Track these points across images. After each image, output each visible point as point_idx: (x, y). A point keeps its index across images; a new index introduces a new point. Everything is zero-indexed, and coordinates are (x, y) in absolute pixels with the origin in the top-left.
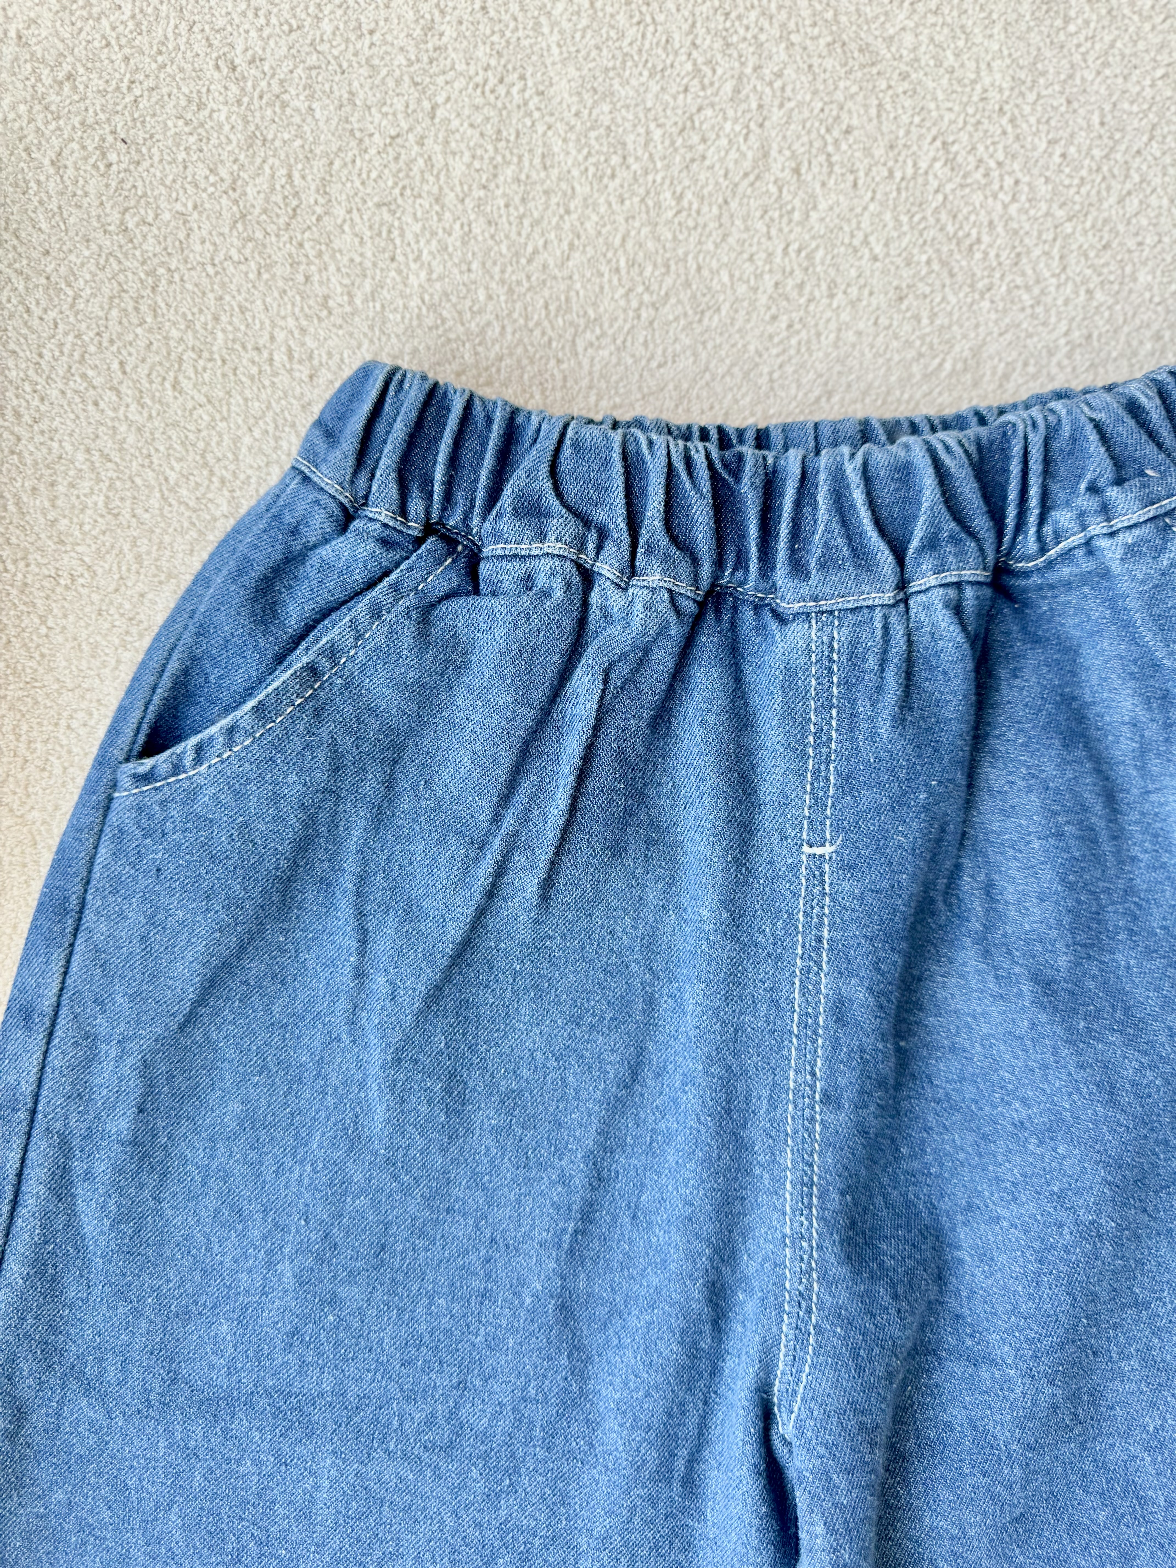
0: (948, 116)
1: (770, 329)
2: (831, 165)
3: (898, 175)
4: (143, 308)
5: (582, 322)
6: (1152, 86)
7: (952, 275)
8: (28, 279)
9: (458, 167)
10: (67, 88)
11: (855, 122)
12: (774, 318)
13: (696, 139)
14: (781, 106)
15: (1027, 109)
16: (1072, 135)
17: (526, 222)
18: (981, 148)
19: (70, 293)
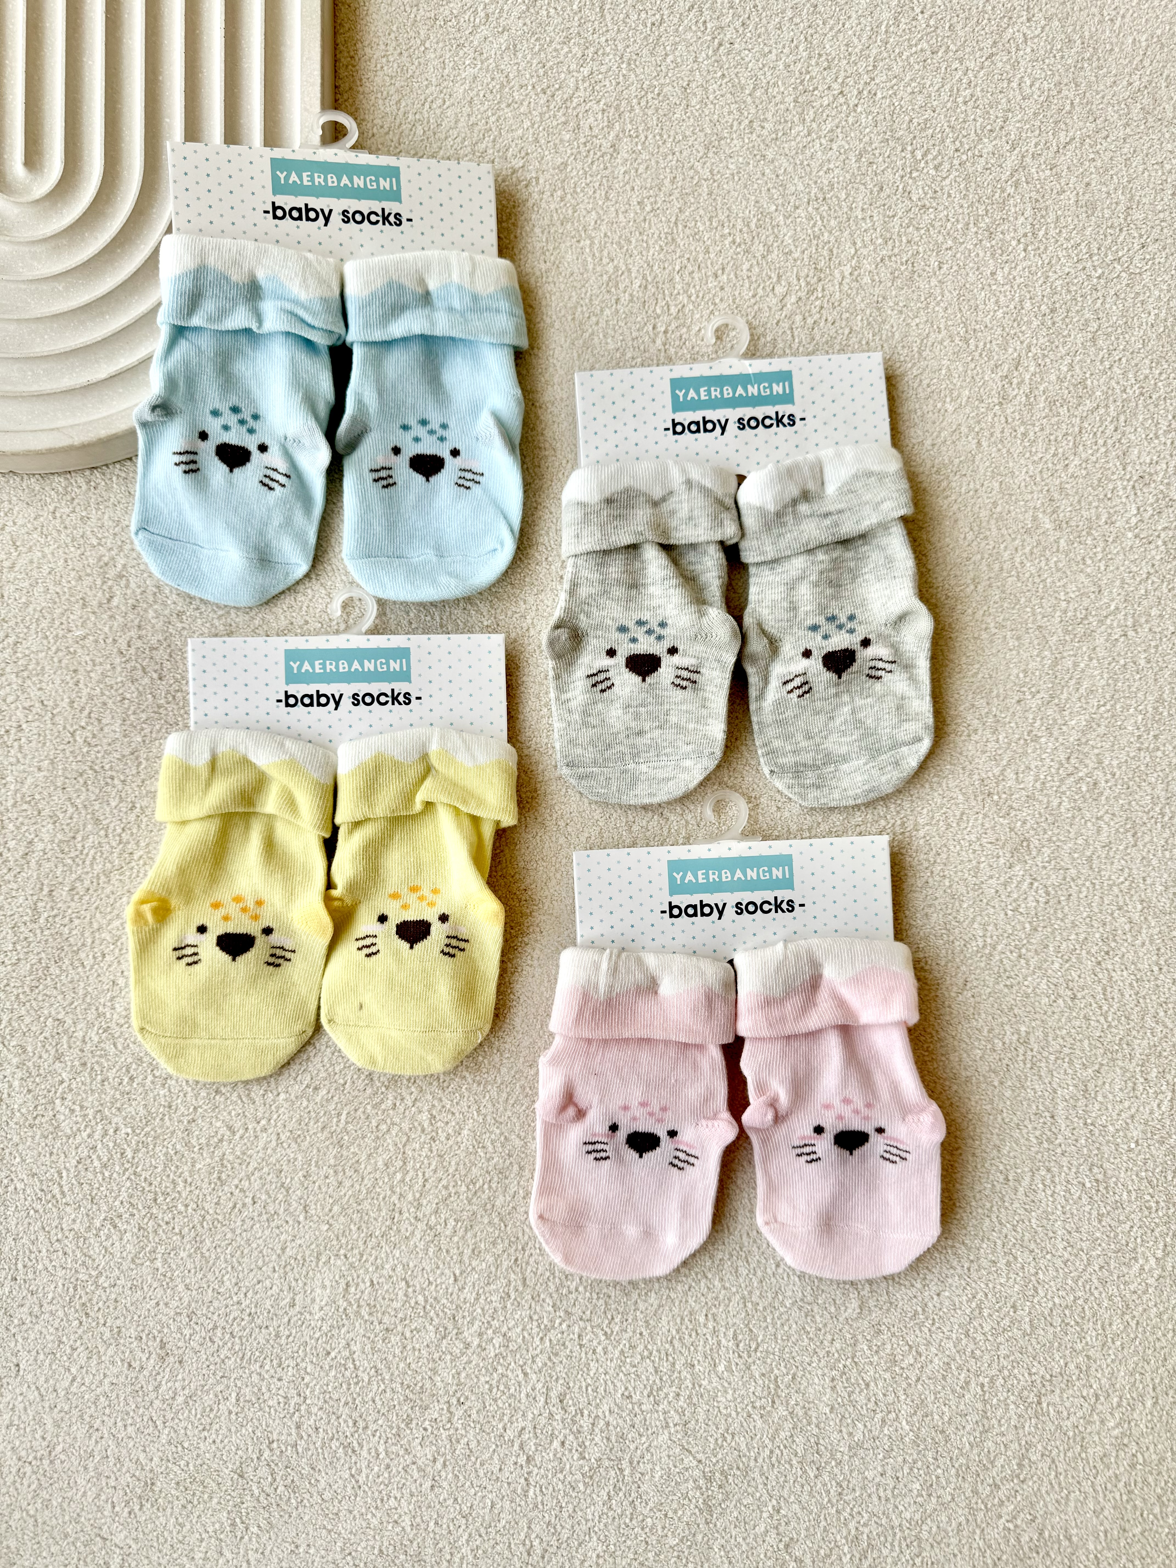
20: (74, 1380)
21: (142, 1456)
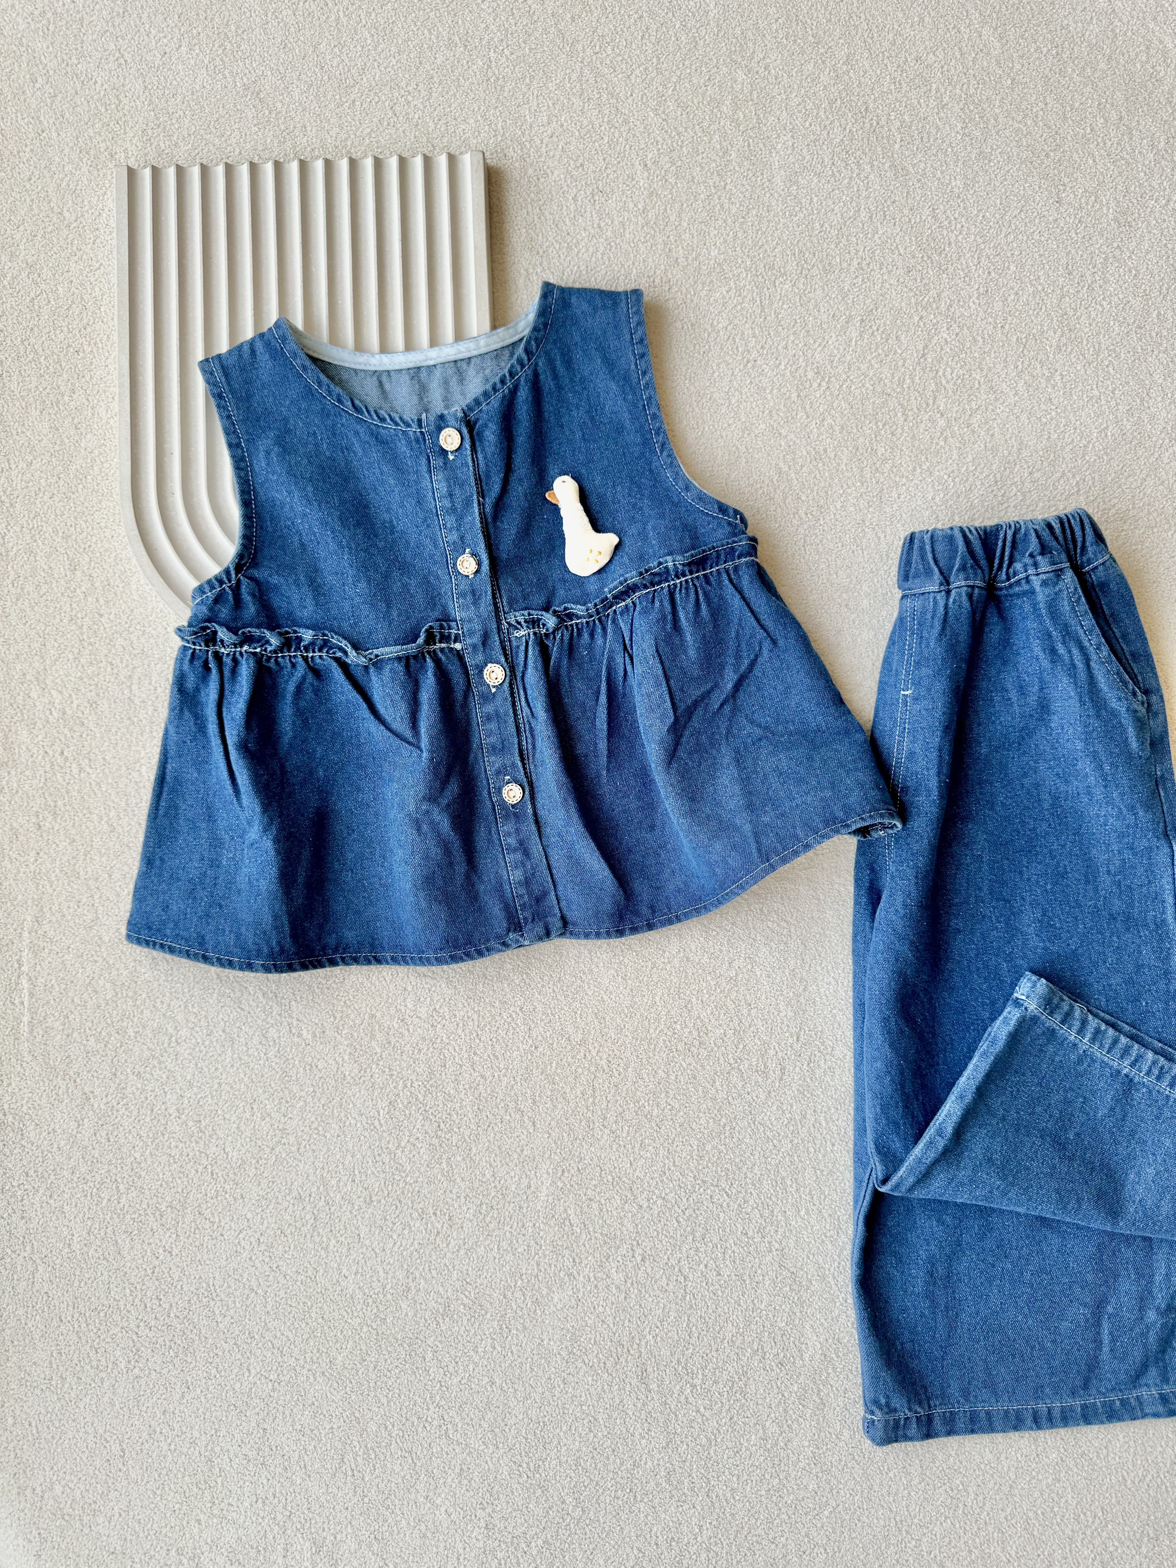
0: (936, 198)
1: (855, 281)
2: (885, 217)
3: (913, 221)
4: (605, 258)
5: (779, 274)
6: (1024, 189)
7: (932, 263)
8: (560, 244)
9: (734, 210)
10: (580, 170)
11: (897, 199)
12: (857, 277)
13: (831, 202)
14: (867, 190)
15: (970, 197)
16: (988, 207)
17: (760, 233)
18: (949, 211)
19: (576, 250)
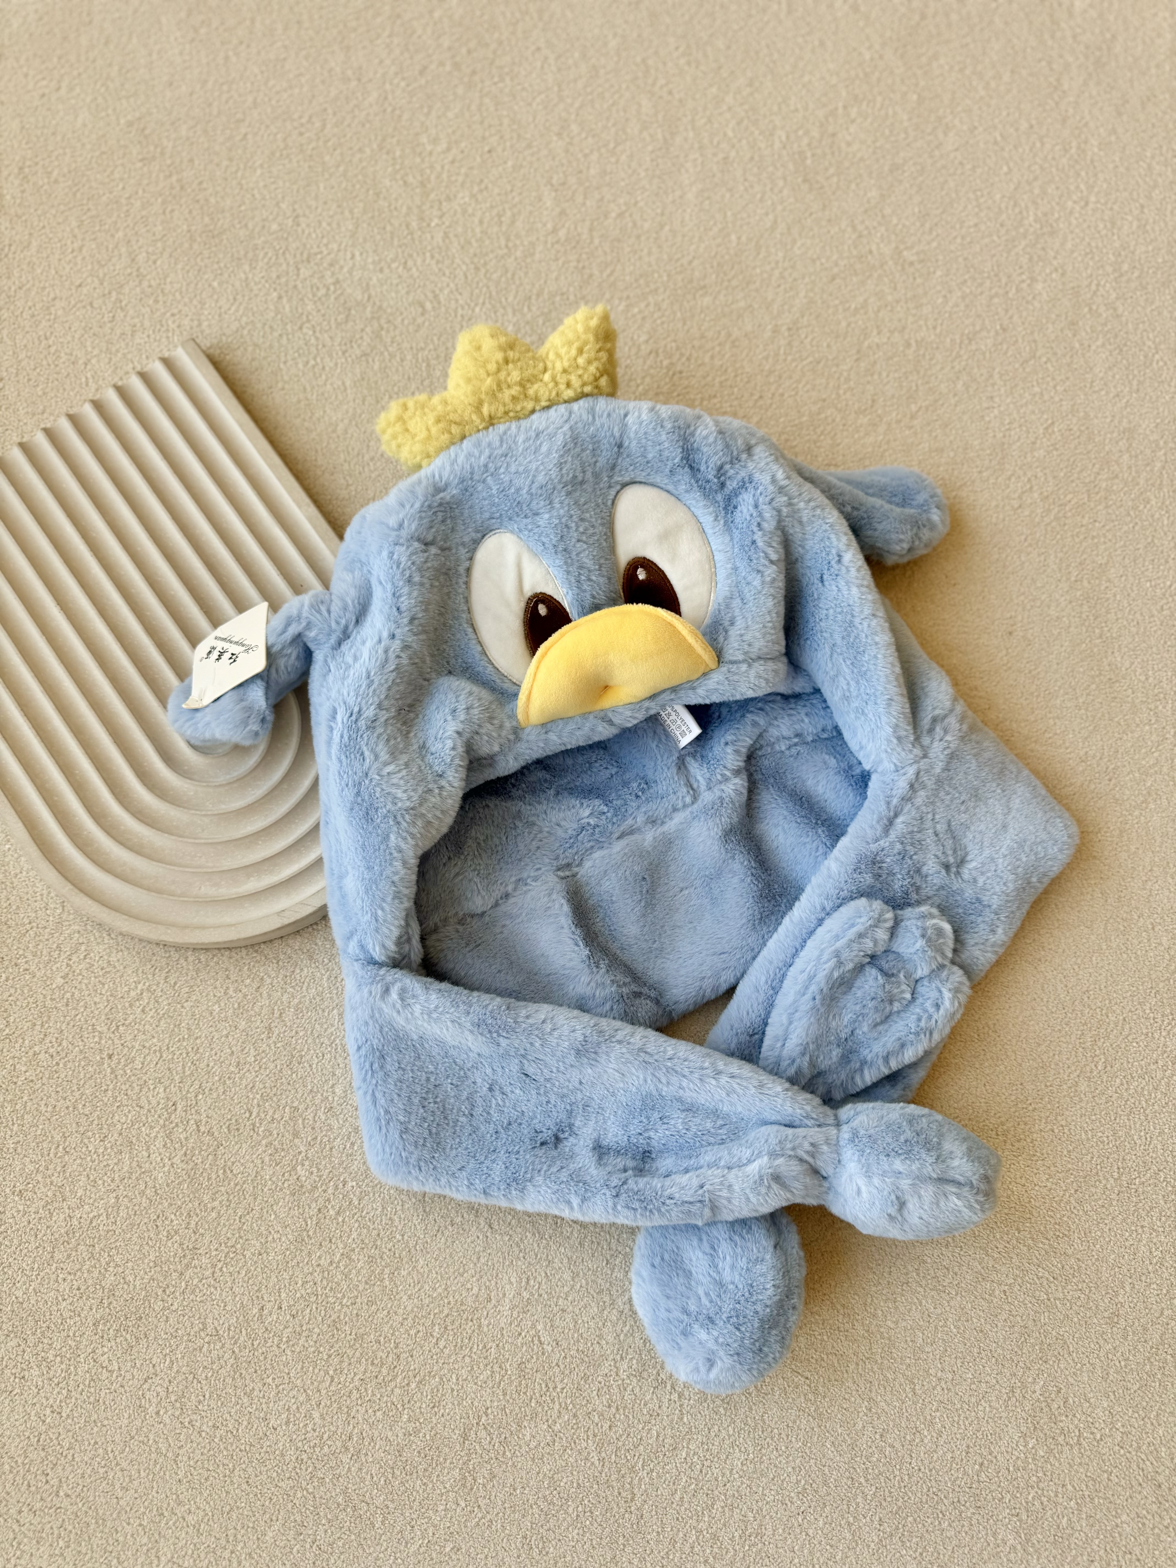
20: (332, 1381)
21: (390, 1434)
